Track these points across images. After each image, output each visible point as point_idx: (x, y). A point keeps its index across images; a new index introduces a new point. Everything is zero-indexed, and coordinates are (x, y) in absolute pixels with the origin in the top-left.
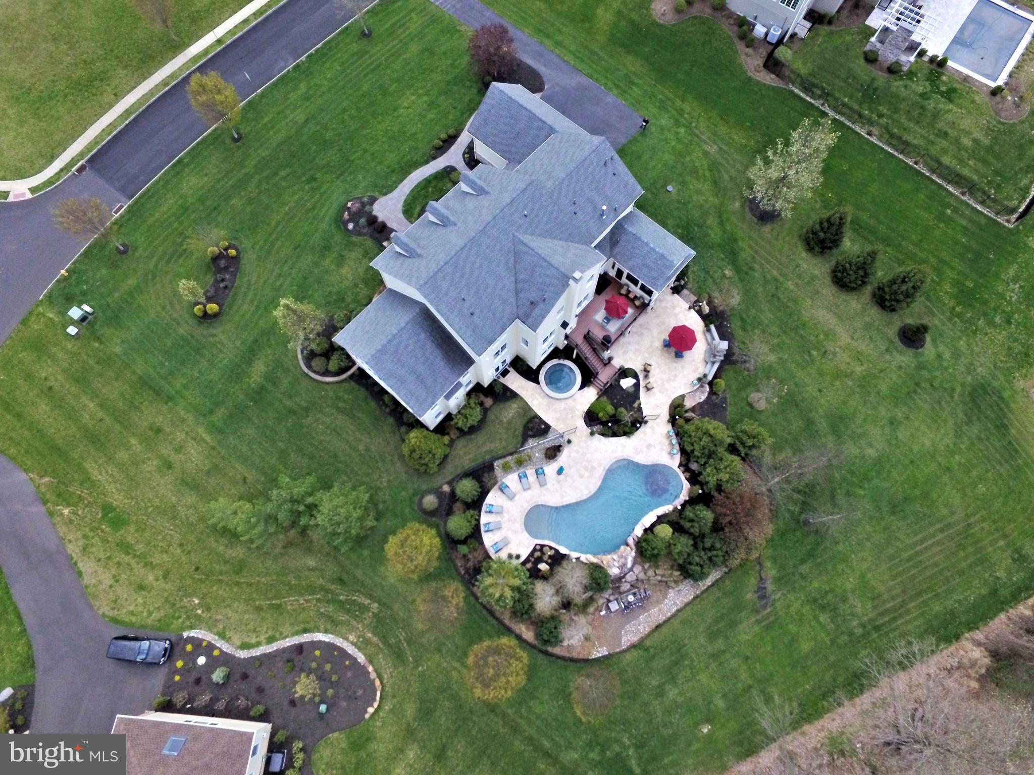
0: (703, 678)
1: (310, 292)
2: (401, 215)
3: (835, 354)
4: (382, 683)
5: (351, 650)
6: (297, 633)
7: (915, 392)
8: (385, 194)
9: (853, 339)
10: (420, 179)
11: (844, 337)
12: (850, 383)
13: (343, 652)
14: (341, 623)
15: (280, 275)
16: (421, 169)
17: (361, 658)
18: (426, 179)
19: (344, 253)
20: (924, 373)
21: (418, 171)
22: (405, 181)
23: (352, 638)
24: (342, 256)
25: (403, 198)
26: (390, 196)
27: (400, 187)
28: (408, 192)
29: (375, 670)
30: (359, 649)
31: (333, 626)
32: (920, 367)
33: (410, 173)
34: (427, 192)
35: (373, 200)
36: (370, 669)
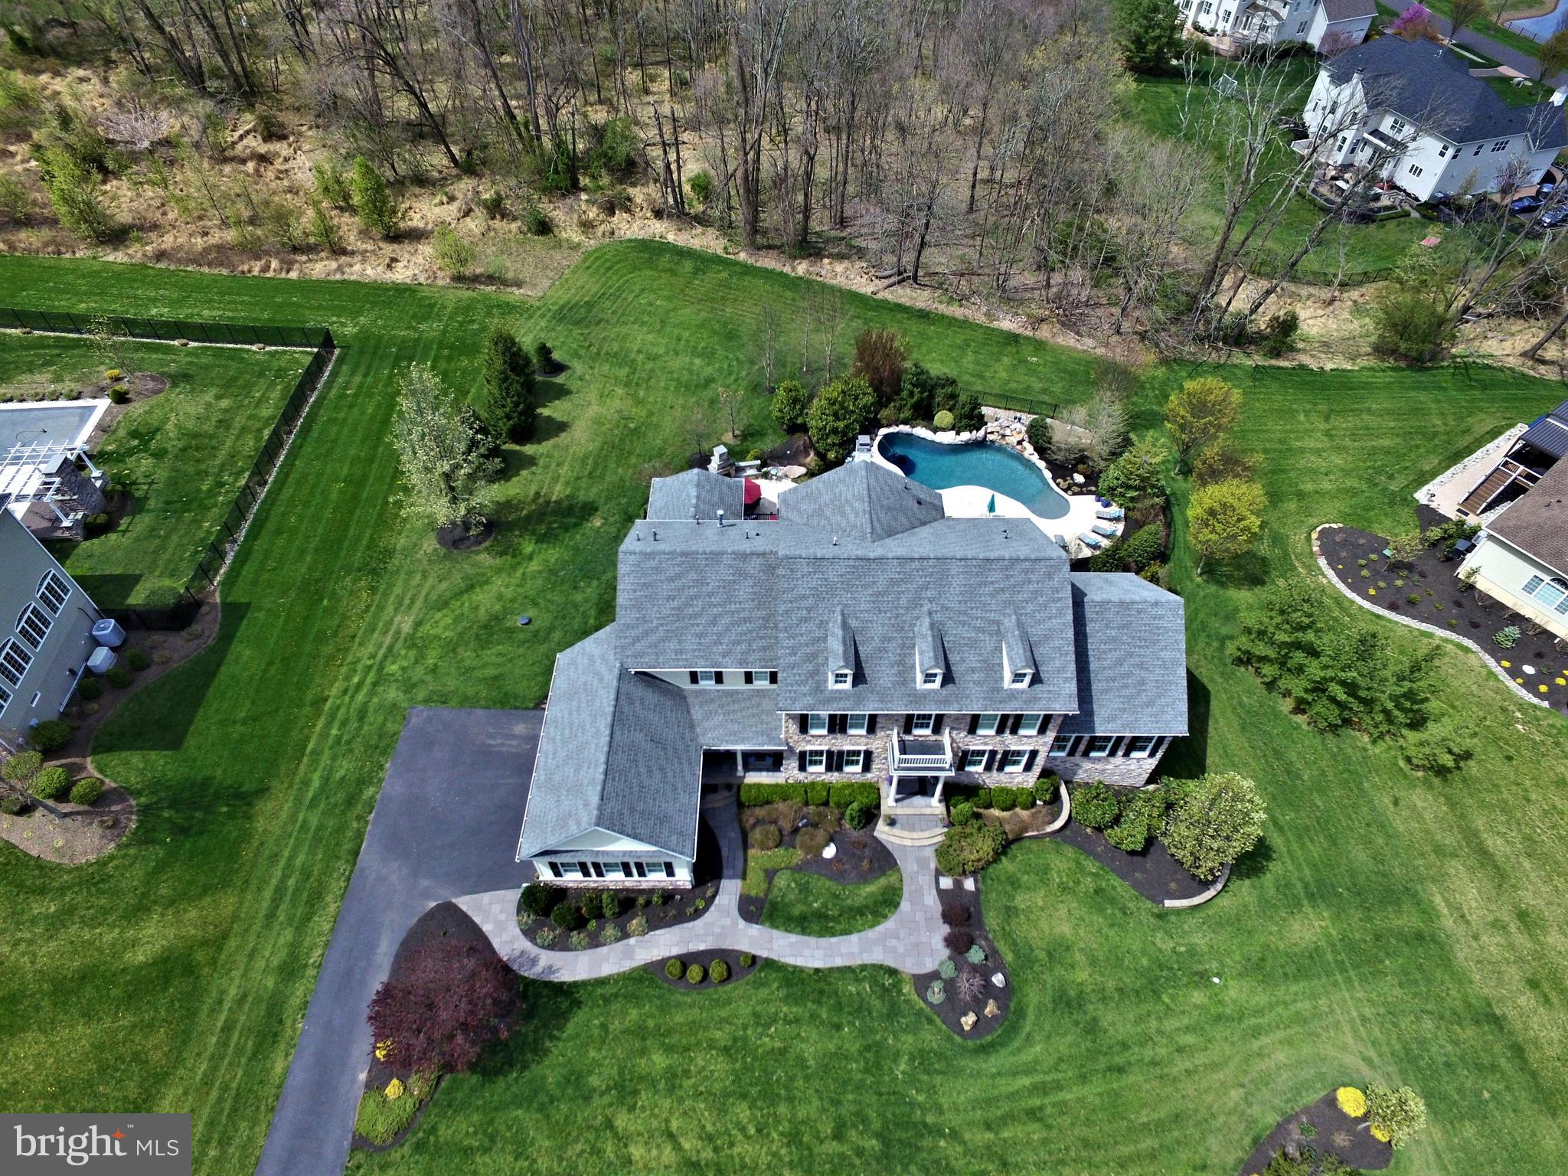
0: (1004, 375)
1: (1145, 962)
2: (905, 905)
3: (620, 411)
4: (1309, 535)
5: (1330, 574)
6: (1390, 621)
7: (607, 353)
8: (893, 972)
9: (590, 404)
10: (812, 940)
11: (594, 410)
12: (642, 393)
13: (1341, 575)
14: (1330, 597)
15: (1180, 1050)
16: (790, 961)
17: (1322, 562)
18: (804, 931)
19: (1042, 955)
20: (582, 352)
21: (800, 962)
22: (839, 962)
23: (1325, 581)
24: (1050, 954)
25: (872, 934)
26: (890, 962)
27: (856, 962)
28: (854, 938)
29: (1310, 546)
30: (1320, 569)
31: (1339, 600)
32: (576, 354)
33: (817, 970)
34: (825, 905)
35: (923, 982)
36: (1316, 549)
